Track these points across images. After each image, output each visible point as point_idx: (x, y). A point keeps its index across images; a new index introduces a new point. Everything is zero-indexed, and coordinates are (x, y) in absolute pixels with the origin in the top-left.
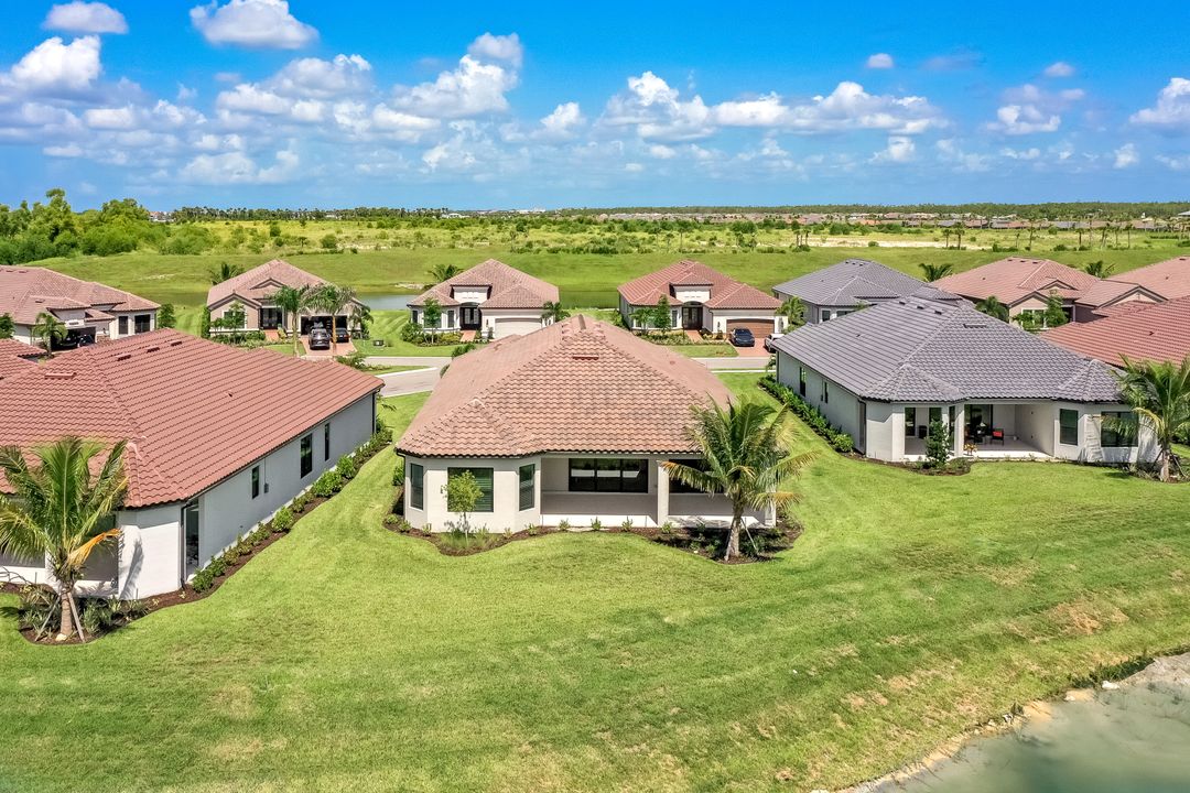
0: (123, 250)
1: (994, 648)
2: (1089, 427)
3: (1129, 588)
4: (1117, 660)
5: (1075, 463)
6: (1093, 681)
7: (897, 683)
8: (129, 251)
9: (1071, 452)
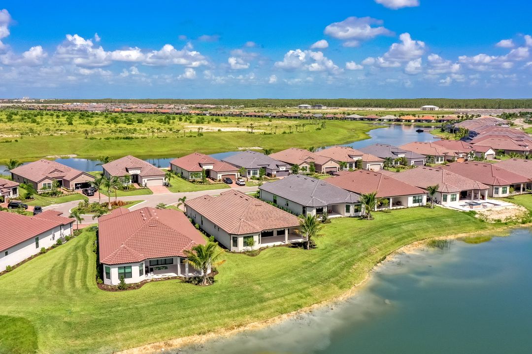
1: (363, 258)
2: (352, 208)
3: (377, 244)
4: (382, 257)
5: (350, 217)
6: (380, 262)
7: (354, 267)
9: (347, 214)
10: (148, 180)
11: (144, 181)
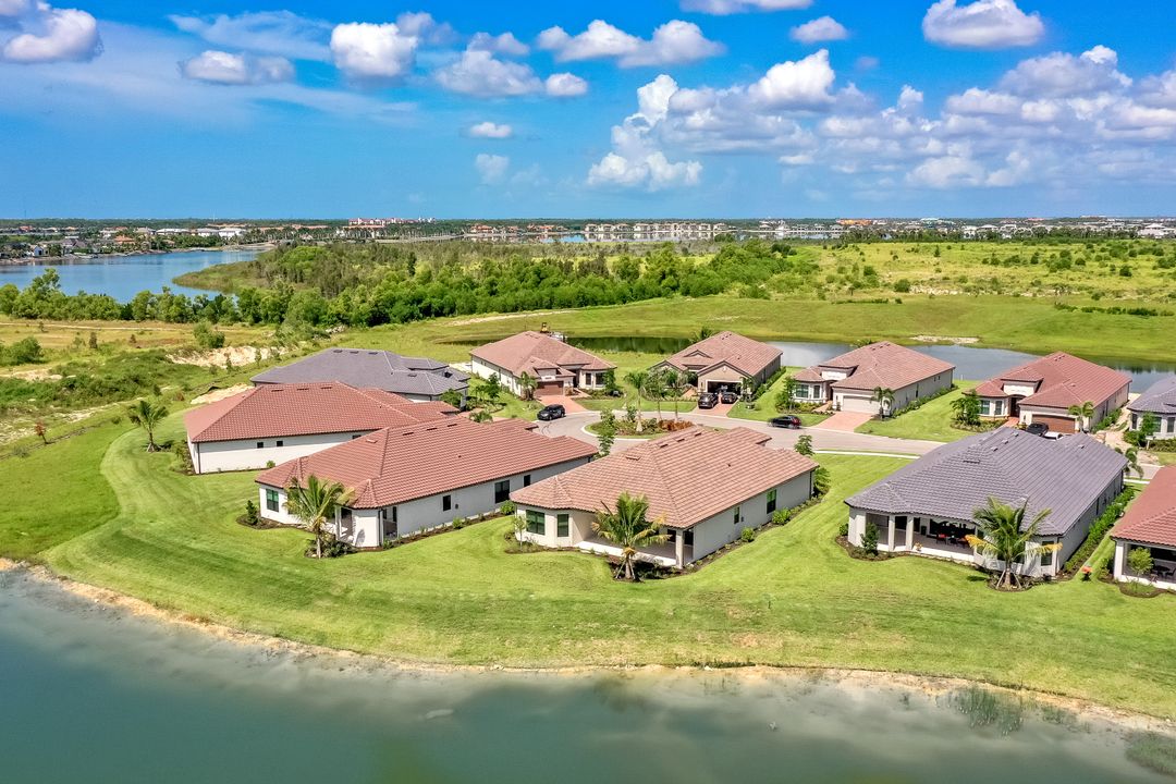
0: (711, 292)
8: (716, 293)
10: (845, 397)
11: (839, 396)
